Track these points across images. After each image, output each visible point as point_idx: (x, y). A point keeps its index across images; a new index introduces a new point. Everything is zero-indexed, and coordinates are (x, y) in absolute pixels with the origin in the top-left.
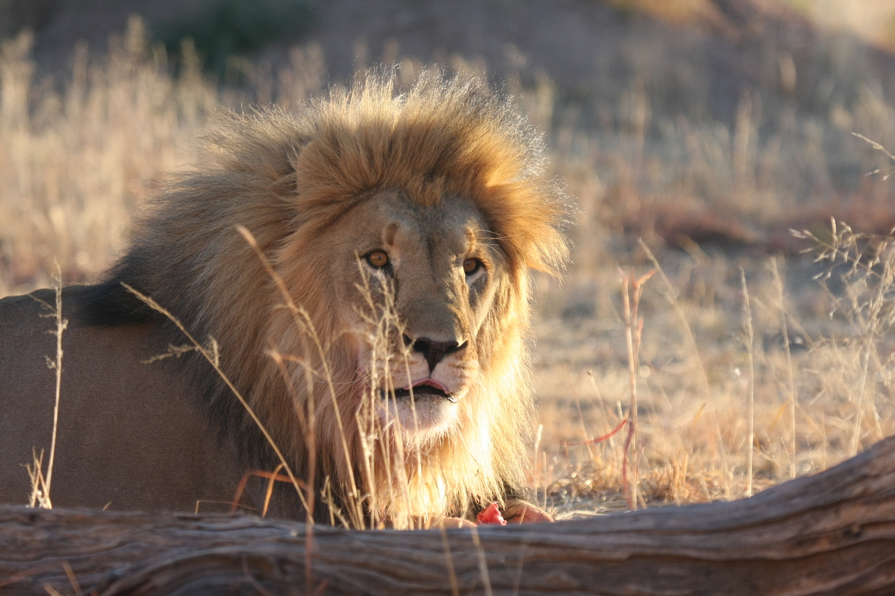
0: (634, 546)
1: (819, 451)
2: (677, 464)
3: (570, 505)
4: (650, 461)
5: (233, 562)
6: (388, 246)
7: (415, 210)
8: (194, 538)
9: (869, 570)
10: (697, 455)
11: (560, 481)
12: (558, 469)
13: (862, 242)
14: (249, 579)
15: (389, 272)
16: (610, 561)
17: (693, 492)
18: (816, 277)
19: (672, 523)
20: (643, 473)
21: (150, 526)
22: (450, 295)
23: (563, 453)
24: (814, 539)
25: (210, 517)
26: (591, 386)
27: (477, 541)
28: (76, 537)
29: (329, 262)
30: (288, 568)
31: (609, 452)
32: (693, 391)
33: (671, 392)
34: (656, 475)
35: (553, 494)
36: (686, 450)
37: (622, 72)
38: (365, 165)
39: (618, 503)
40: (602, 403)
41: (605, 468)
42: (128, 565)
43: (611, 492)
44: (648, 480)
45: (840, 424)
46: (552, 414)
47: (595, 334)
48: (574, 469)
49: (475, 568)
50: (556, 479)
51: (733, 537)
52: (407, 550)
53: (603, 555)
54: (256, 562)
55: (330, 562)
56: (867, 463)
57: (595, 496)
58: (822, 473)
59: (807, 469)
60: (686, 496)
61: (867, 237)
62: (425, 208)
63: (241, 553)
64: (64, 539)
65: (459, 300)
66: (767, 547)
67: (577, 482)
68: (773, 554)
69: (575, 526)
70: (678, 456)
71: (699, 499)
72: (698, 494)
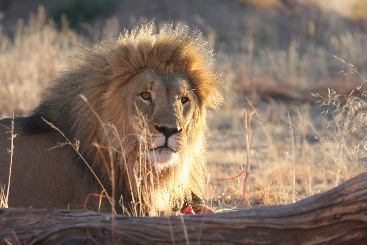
0: (247, 223)
1: (323, 184)
2: (265, 189)
3: (222, 207)
4: (254, 188)
5: (83, 230)
6: (150, 90)
7: (162, 77)
8: (67, 220)
9: (344, 233)
10: (274, 186)
11: (217, 196)
12: (216, 191)
13: (341, 98)
14: (90, 237)
15: (150, 101)
16: (238, 229)
17: (272, 201)
18: (322, 113)
19: (263, 214)
20: (251, 193)
21: (49, 215)
22: (175, 110)
23: (219, 185)
24: (321, 220)
25: (74, 212)
26: (230, 157)
27: (183, 221)
28: (19, 220)
29: (125, 97)
30: (106, 232)
31: (237, 185)
32: (272, 160)
33: (263, 160)
34: (257, 194)
35: (214, 202)
36: (269, 184)
37: (243, 28)
38: (140, 59)
39: (241, 205)
40: (234, 165)
41: (236, 191)
42: (40, 231)
43: (238, 201)
44: (253, 196)
45: (331, 173)
46: (214, 169)
47: (232, 136)
48: (223, 191)
49: (182, 233)
50: (215, 196)
51: (288, 220)
52: (155, 225)
53: (235, 227)
54: (93, 230)
55: (123, 230)
56: (343, 189)
57: (231, 203)
58: (324, 193)
59: (319, 192)
60: (269, 203)
61: (343, 96)
62: (166, 76)
63: (86, 226)
64: (14, 221)
65: (179, 112)
66: (302, 223)
67: (224, 197)
68: (304, 227)
69: (224, 215)
70: (266, 186)
71: (274, 204)
72: (274, 202)
